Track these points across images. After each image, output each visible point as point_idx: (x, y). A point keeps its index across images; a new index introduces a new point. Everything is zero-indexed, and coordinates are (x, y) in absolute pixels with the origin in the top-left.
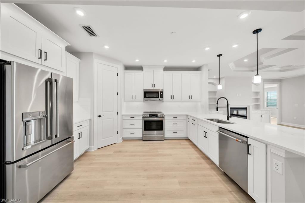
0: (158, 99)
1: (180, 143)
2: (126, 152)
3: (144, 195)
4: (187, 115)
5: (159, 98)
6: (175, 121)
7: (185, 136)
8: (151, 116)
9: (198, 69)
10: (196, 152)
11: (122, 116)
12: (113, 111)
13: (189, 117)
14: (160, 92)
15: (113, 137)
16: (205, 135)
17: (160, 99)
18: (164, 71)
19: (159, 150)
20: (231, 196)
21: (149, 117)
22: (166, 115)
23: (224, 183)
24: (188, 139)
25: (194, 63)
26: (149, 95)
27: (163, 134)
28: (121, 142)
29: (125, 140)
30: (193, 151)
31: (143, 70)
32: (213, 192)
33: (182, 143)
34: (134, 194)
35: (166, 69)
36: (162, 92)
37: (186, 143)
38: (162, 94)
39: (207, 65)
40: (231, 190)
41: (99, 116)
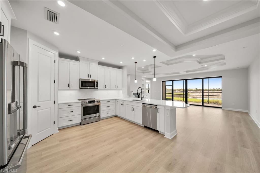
0: (94, 88)
1: (113, 120)
2: (74, 137)
3: (116, 152)
4: (116, 100)
5: (95, 86)
6: (108, 104)
7: (114, 115)
8: (90, 102)
9: (120, 67)
10: (126, 122)
11: (58, 104)
12: (49, 100)
13: (117, 101)
14: (96, 82)
15: (50, 128)
16: (133, 109)
17: (96, 88)
18: (98, 65)
19: (102, 128)
20: (152, 134)
21: (88, 103)
22: (101, 101)
23: (146, 131)
24: (116, 116)
25: (121, 63)
26: (85, 84)
27: (99, 116)
28: (58, 132)
29: (61, 129)
30: (123, 122)
31: (79, 61)
32: (145, 136)
33: (114, 120)
34: (110, 155)
35: (100, 63)
36: (97, 82)
37: (116, 119)
38: (98, 84)
39: (127, 66)
40: (150, 132)
41: (35, 107)
